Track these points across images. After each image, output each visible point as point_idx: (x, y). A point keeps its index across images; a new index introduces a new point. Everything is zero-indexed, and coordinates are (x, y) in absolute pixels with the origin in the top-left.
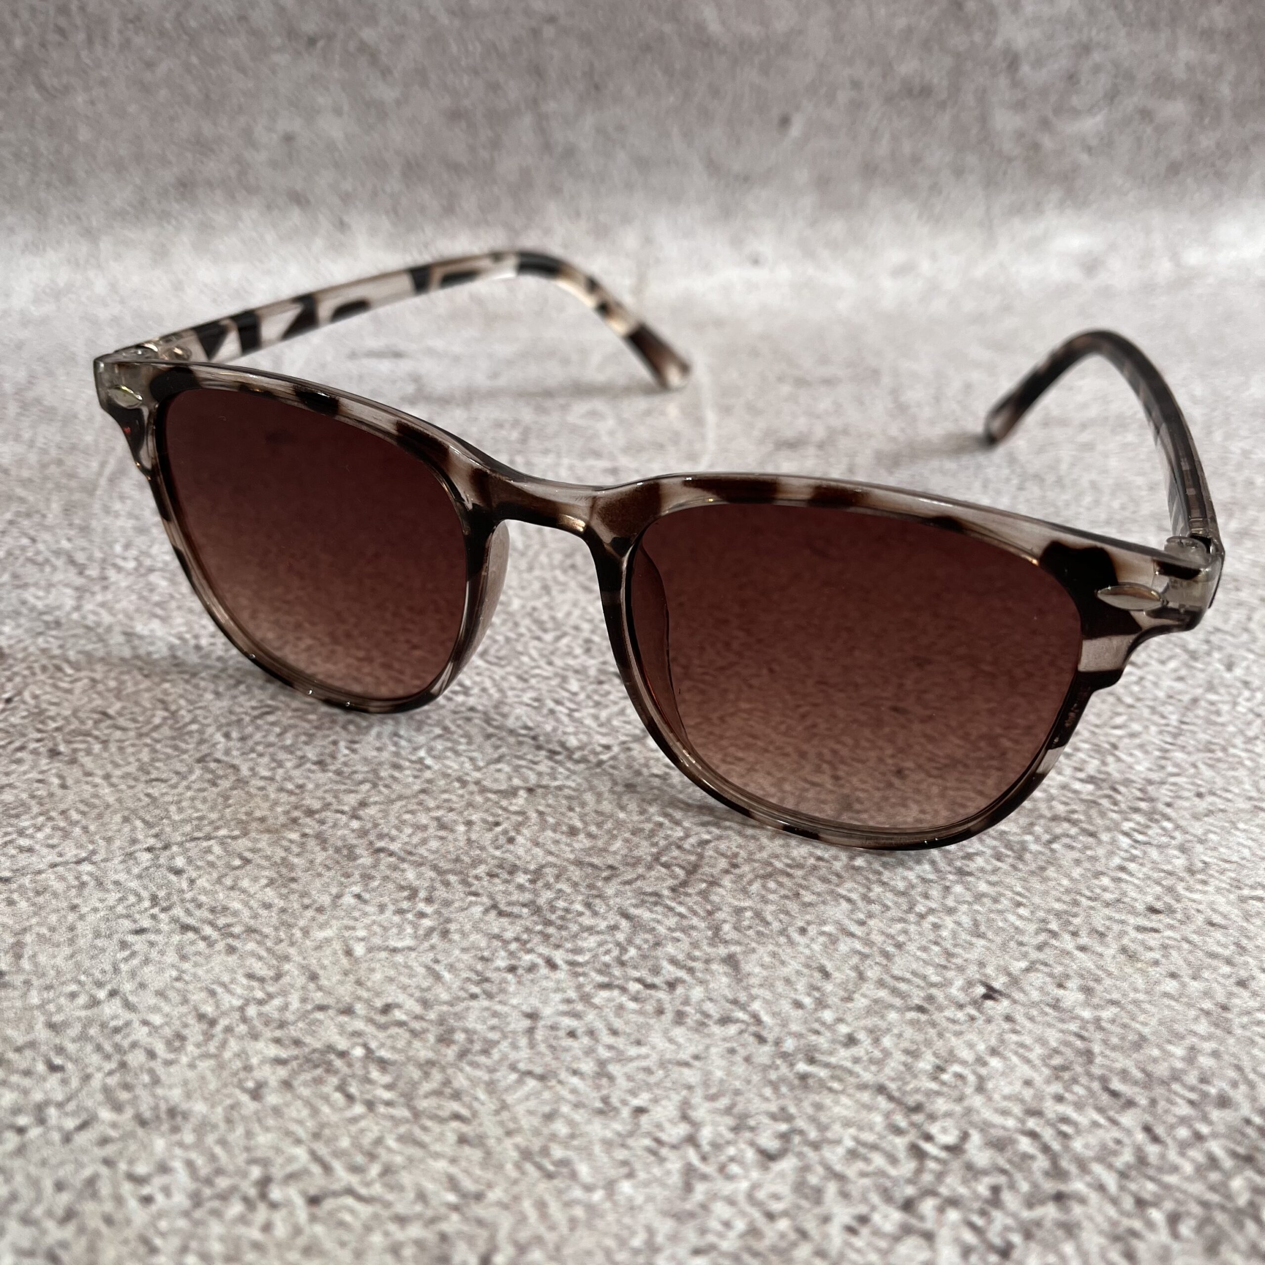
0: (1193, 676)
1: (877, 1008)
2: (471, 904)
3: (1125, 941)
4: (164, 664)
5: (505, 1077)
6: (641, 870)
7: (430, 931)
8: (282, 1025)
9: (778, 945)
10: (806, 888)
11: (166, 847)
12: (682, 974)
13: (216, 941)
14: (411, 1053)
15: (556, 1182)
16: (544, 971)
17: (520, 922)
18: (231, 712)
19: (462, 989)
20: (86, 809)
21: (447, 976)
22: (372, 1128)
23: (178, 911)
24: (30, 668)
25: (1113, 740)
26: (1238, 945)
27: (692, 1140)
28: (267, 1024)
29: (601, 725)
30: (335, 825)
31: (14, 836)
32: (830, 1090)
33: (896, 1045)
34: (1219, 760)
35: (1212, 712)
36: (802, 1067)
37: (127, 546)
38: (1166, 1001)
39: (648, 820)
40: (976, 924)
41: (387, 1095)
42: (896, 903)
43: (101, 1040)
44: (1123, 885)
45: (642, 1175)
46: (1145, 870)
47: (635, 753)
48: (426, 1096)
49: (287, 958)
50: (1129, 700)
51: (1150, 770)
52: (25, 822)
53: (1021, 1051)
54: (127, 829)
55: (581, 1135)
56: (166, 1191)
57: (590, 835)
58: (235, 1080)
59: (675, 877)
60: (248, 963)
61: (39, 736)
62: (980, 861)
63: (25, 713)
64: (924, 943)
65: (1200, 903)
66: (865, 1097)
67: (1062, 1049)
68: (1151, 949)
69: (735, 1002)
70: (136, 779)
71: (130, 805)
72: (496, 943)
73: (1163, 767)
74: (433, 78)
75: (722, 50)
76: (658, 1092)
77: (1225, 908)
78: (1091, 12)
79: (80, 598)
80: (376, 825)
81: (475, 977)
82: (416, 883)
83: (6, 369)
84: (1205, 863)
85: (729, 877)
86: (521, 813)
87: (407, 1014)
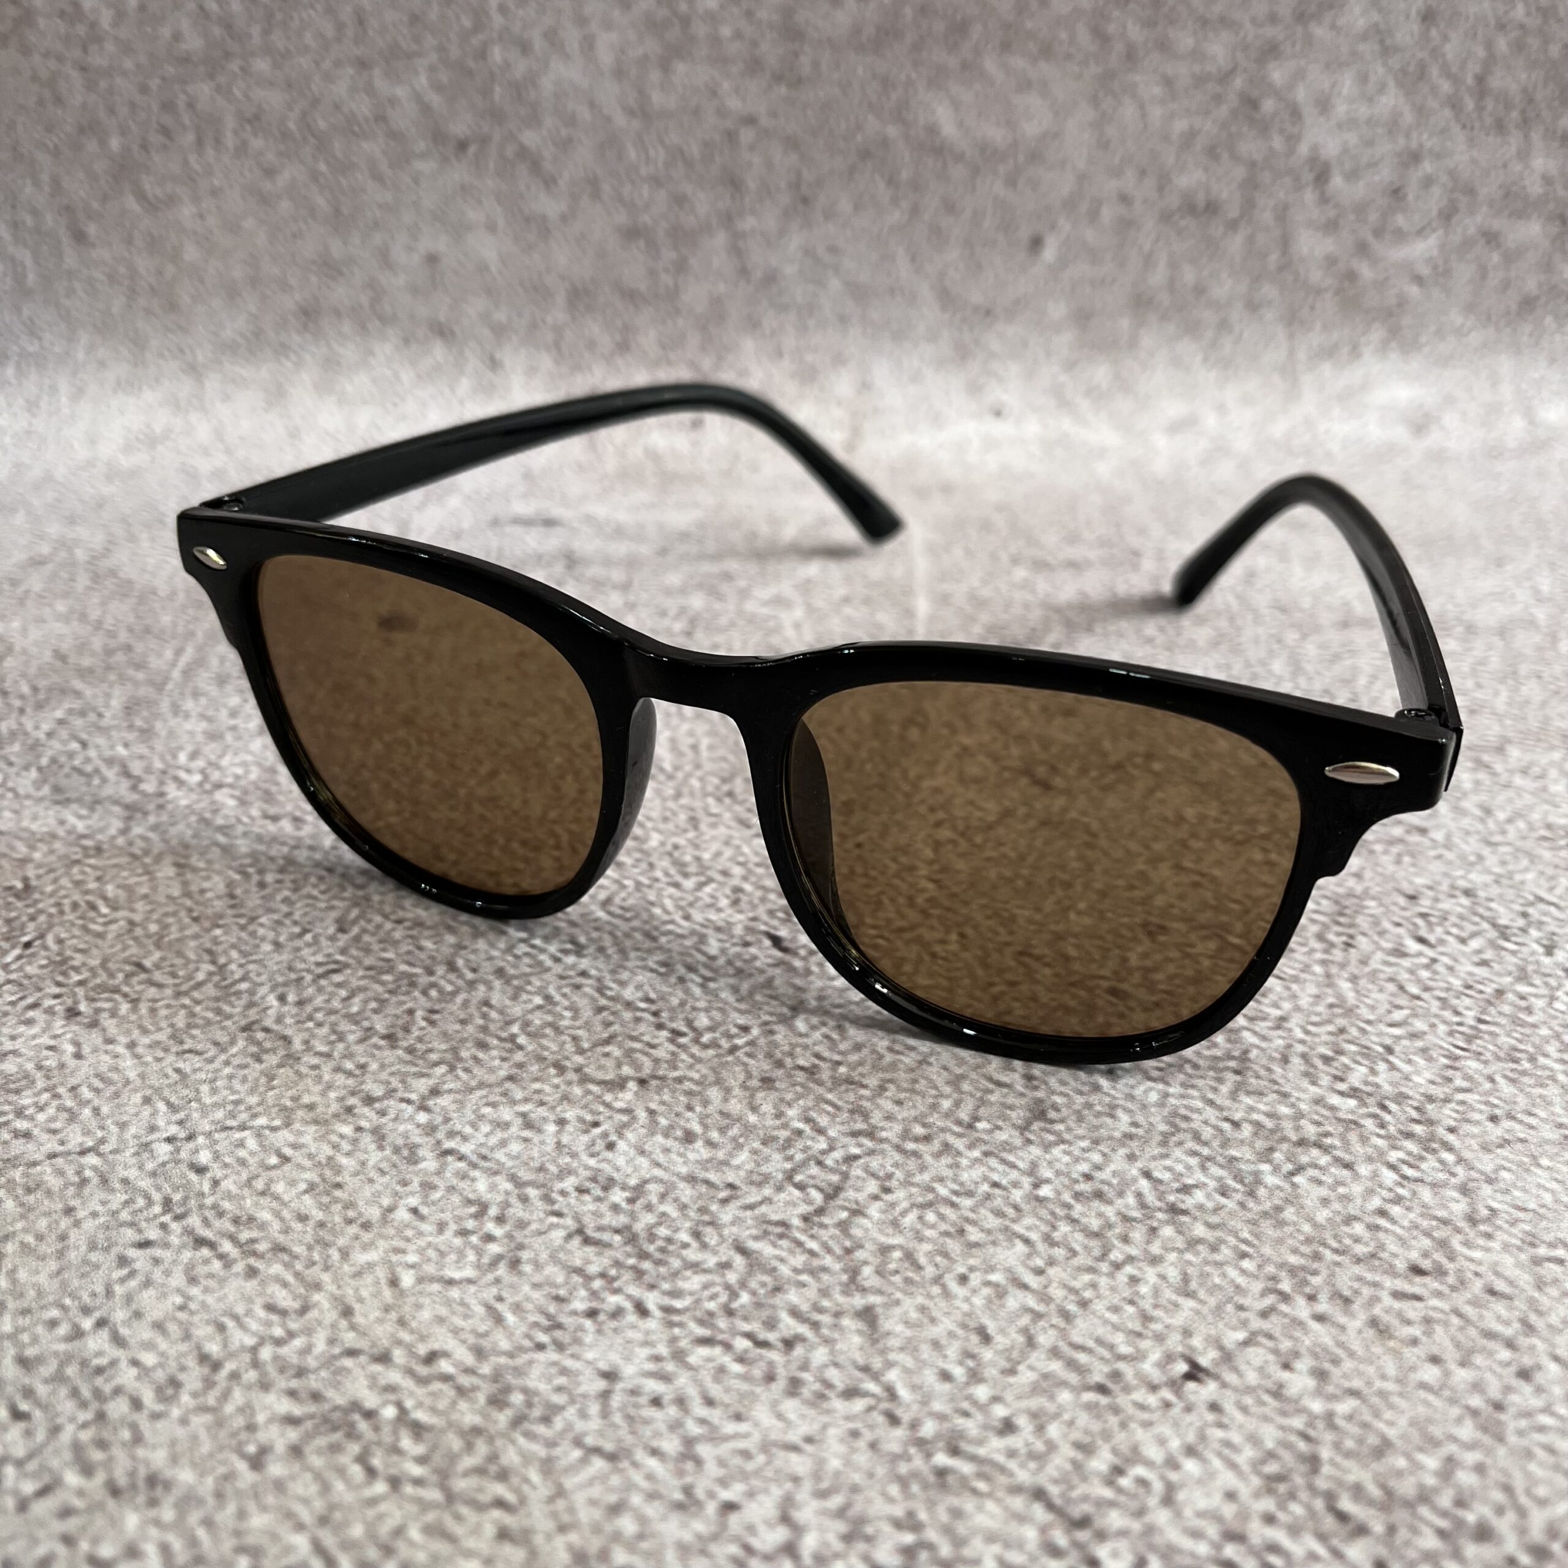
0: (1502, 960)
1: (1046, 1385)
2: (552, 1226)
3: (1377, 1311)
4: (219, 905)
5: (566, 1453)
6: (767, 1191)
7: (497, 1260)
8: (301, 1372)
9: (929, 1296)
10: (974, 1223)
11: (191, 1137)
12: (803, 1330)
13: (235, 1261)
14: (455, 1416)
16: (632, 1317)
17: (609, 1253)
18: (290, 969)
19: (528, 1336)
20: (101, 1085)
21: (510, 1318)
22: (393, 1513)
23: (194, 1221)
24: (58, 905)
25: (1388, 1041)
26: (1524, 1322)
27: (790, 1550)
28: (282, 1370)
29: (740, 1000)
30: (396, 1119)
31: (11, 1117)
32: (975, 1492)
33: (1065, 1436)
34: (1524, 1073)
35: (1520, 1009)
36: (941, 1459)
37: (194, 755)
38: (1422, 1394)
39: (785, 1126)
40: (1186, 1279)
41: (417, 1471)
42: (1086, 1247)
43: (79, 1382)
44: (1381, 1235)
46: (1412, 1216)
47: (778, 1037)
48: (466, 1474)
49: (317, 1286)
50: (1414, 990)
51: (1433, 1082)
52: (26, 1099)
53: (1226, 1451)
54: (146, 1112)
57: (710, 1144)
58: (234, 1442)
59: (810, 1202)
60: (269, 1291)
61: (57, 990)
62: (1199, 1196)
63: (44, 962)
64: (1116, 1300)
65: (1480, 1263)
66: (1018, 1503)
67: (1282, 1452)
68: (1408, 1323)
69: (866, 1369)
70: (166, 1050)
71: (155, 1082)
72: (577, 1279)
73: (1449, 1080)
74: (606, 188)
75: (959, 158)
76: (756, 1483)
77: (1511, 1272)
78: (1421, 111)
79: (129, 819)
80: (447, 1120)
81: (545, 1322)
82: (487, 1197)
83: (82, 532)
84: (1491, 1209)
85: (878, 1204)
86: (627, 1111)
87: (455, 1365)
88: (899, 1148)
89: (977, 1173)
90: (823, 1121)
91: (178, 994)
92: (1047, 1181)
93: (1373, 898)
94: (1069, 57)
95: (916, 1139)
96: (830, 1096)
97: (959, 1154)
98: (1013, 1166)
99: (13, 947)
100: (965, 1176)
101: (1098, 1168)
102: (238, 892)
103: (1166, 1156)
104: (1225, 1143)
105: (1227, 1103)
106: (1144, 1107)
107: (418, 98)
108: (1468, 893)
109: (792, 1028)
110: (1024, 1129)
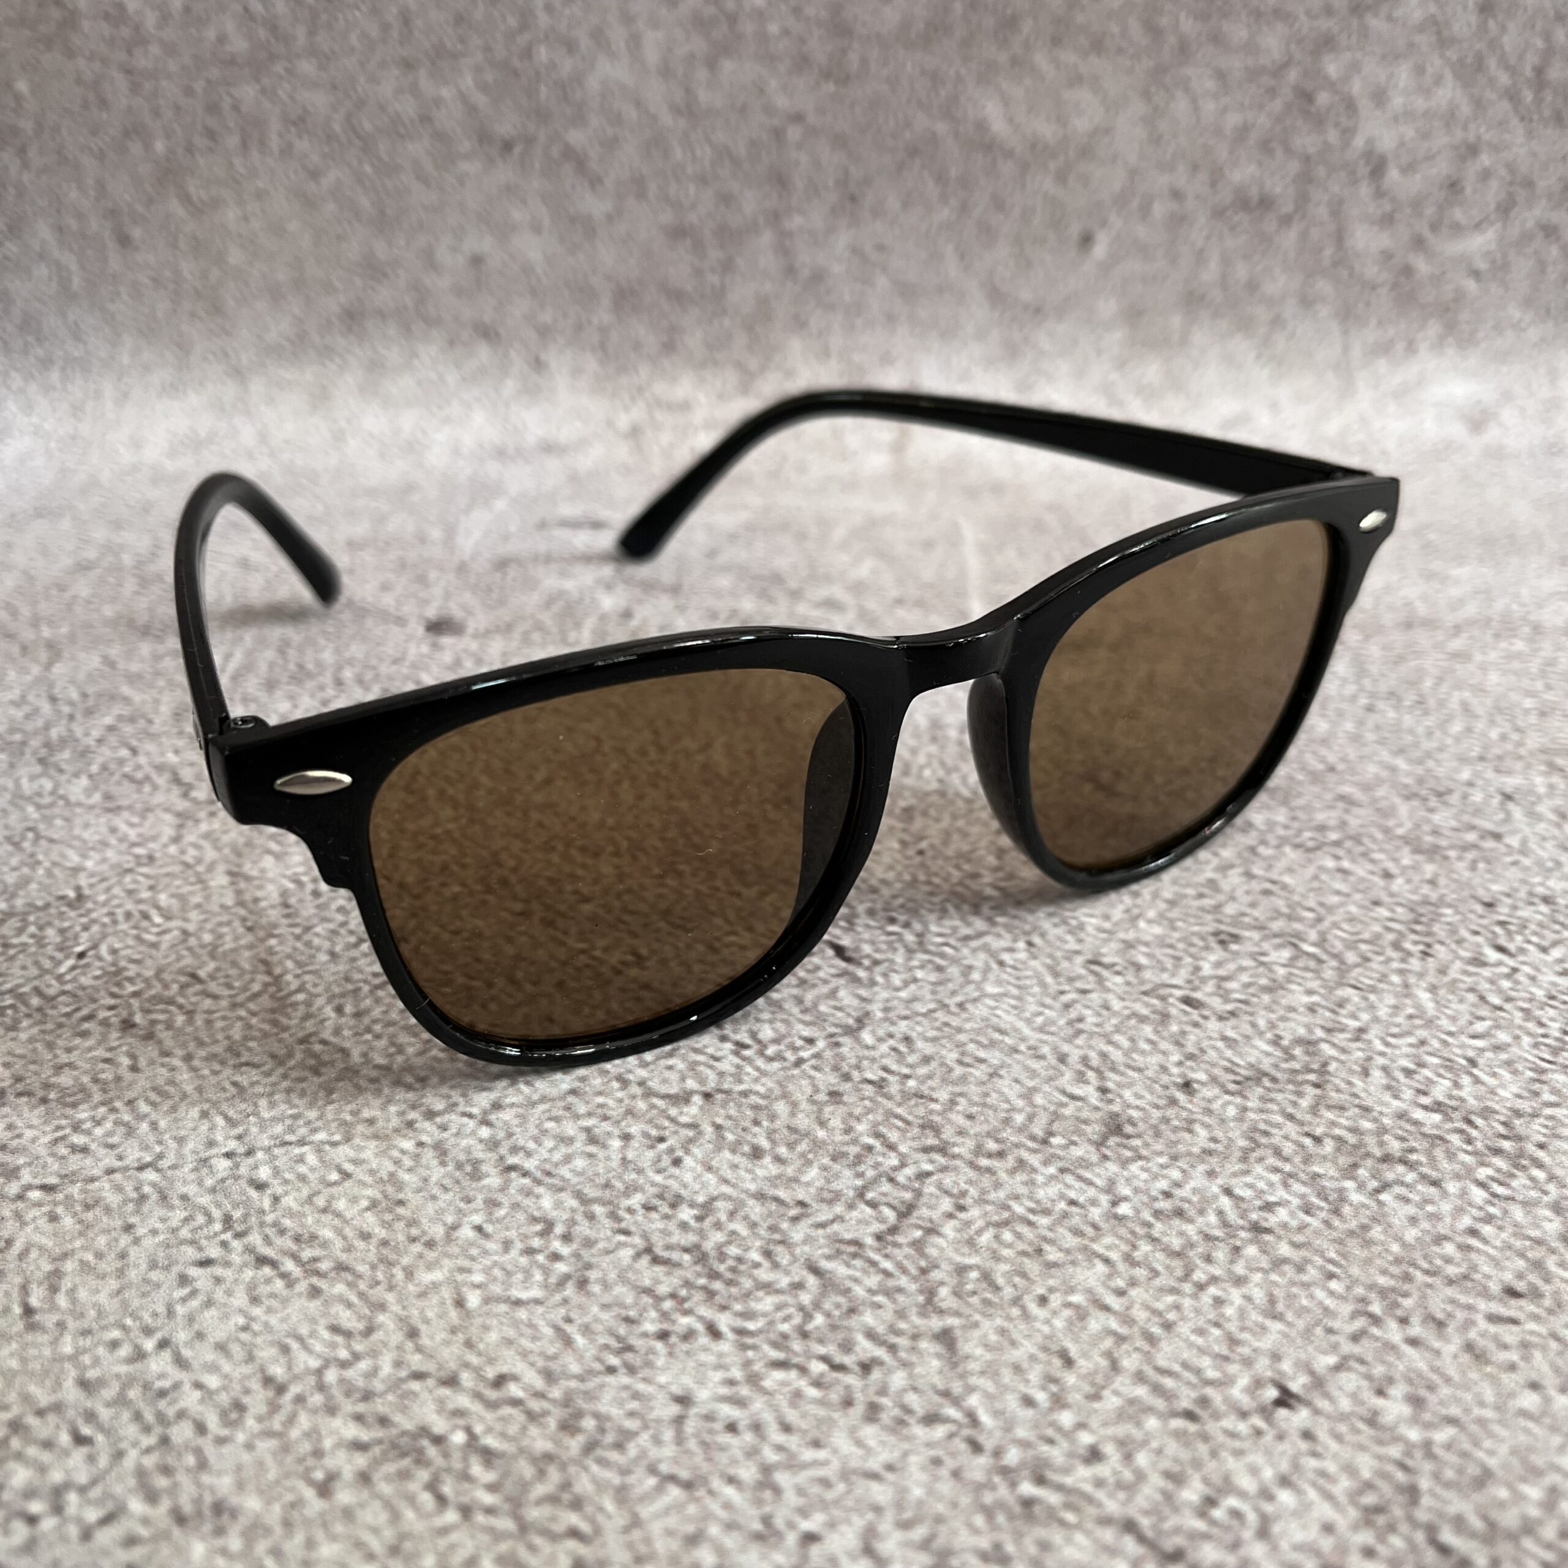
1: (1133, 1410)
2: (620, 1245)
3: (1472, 1334)
4: (273, 914)
5: (640, 1481)
6: (839, 1209)
7: (565, 1279)
8: (367, 1396)
9: (1009, 1318)
10: (1051, 1242)
11: (250, 1153)
12: (881, 1353)
13: (297, 1280)
14: (525, 1442)
16: (704, 1340)
17: (679, 1272)
19: (598, 1359)
20: (158, 1099)
21: (580, 1340)
22: (465, 1543)
23: (255, 1239)
24: (111, 914)
25: (1471, 1054)
28: (348, 1394)
29: (805, 1011)
30: (457, 1134)
31: (68, 1131)
32: (1063, 1523)
33: (1154, 1464)
36: (1027, 1488)
38: (1523, 1422)
39: (855, 1141)
40: (1272, 1300)
41: (488, 1499)
42: (1168, 1267)
43: (142, 1405)
44: (1473, 1256)
46: (1504, 1235)
47: (844, 1050)
48: (540, 1502)
49: (382, 1307)
50: (1496, 1000)
51: (1519, 1096)
52: (82, 1113)
53: (1321, 1482)
54: (204, 1127)
57: (778, 1159)
58: (301, 1469)
59: (882, 1220)
60: (333, 1311)
61: (112, 1002)
62: (1282, 1214)
63: (98, 973)
64: (1201, 1323)
66: (1108, 1535)
67: (1379, 1482)
68: (1505, 1347)
69: (946, 1394)
70: (223, 1063)
71: (212, 1095)
72: (646, 1300)
73: (1536, 1094)
74: (652, 189)
75: (1009, 154)
78: (1478, 104)
79: (181, 826)
80: (510, 1135)
81: (614, 1344)
82: (553, 1214)
83: (128, 537)
85: (953, 1223)
86: (693, 1126)
87: (524, 1389)
88: (972, 1165)
89: (1053, 1191)
90: (893, 1136)
91: (234, 1006)
92: (1126, 1199)
93: (1450, 906)
94: (1120, 51)
95: (990, 1156)
96: (899, 1111)
97: (1034, 1170)
98: (1090, 1183)
99: (67, 957)
100: (1041, 1194)
101: (1178, 1185)
102: (293, 901)
103: (1247, 1172)
104: (1307, 1160)
105: (1308, 1117)
106: (1223, 1121)
107: (463, 97)
108: (1546, 900)
109: (858, 1040)
110: (1099, 1144)
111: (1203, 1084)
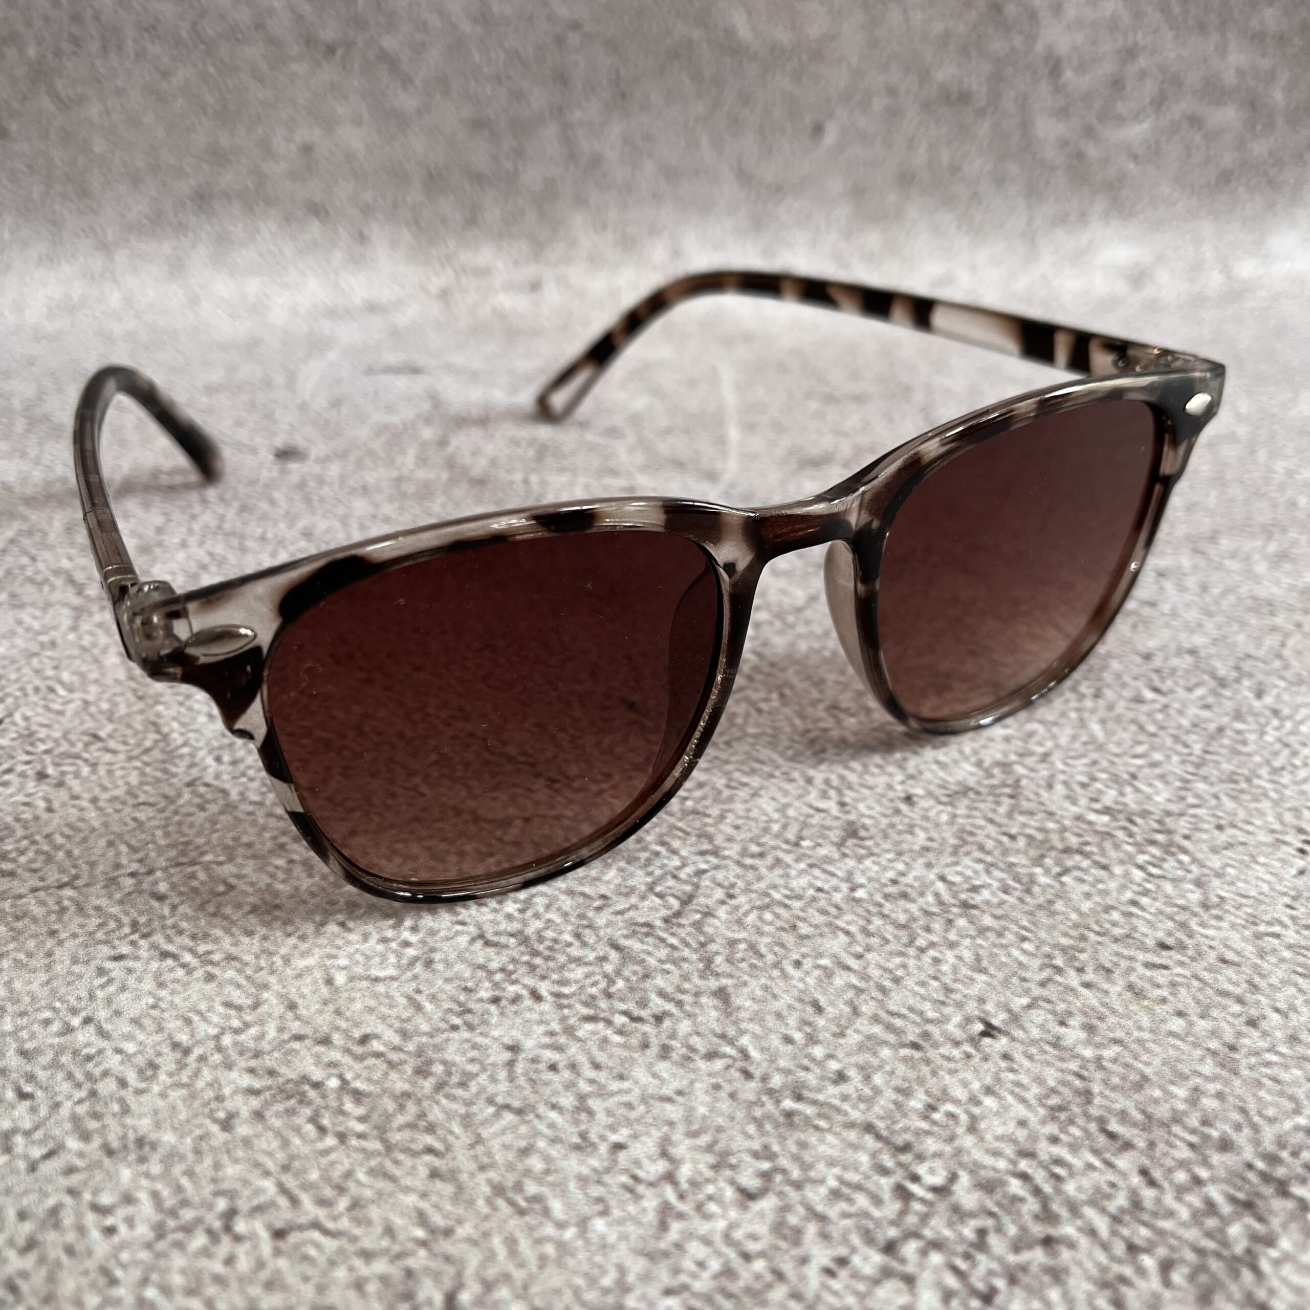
0: (1220, 704)
1: (870, 1044)
2: (458, 933)
3: (1133, 978)
5: (481, 1110)
6: (634, 900)
7: (415, 959)
8: (257, 1054)
9: (771, 978)
10: (803, 920)
11: (150, 872)
12: (670, 1007)
13: (195, 969)
14: (387, 1085)
15: (527, 1218)
16: (528, 1002)
17: (506, 952)
19: (444, 1020)
20: (71, 833)
21: (428, 1007)
22: (342, 1161)
24: (22, 689)
25: (1132, 770)
26: (1250, 983)
27: (670, 1177)
28: (241, 1053)
32: (817, 1128)
33: (888, 1082)
34: (1242, 791)
35: (1237, 742)
36: (788, 1104)
38: (1172, 1041)
39: (645, 849)
40: (978, 959)
41: (360, 1127)
42: (895, 936)
43: (72, 1068)
44: (1134, 920)
45: (616, 1213)
46: (1157, 904)
48: (400, 1129)
49: (266, 987)
50: (1152, 728)
51: (1169, 801)
52: (8, 846)
53: (1017, 1090)
54: (111, 853)
55: (556, 1171)
56: (130, 1222)
58: (206, 1110)
60: (226, 991)
61: (28, 758)
62: (986, 894)
63: (14, 735)
64: (923, 977)
65: (1213, 939)
66: (852, 1135)
67: (1061, 1088)
68: (1158, 986)
70: (124, 803)
71: (116, 828)
72: (481, 974)
73: (1183, 798)
74: (455, 87)
75: (753, 57)
76: (638, 1127)
77: (1239, 945)
78: (1137, 15)
79: (77, 618)
81: (458, 1009)
83: (16, 385)
84: (1221, 898)
85: (725, 908)
87: (385, 1045)
88: (739, 863)
89: (803, 881)
90: (676, 844)
92: (862, 886)
95: (753, 856)
96: (680, 824)
97: (788, 866)
98: (833, 875)
100: (794, 884)
101: (903, 874)
103: (956, 864)
104: (1005, 852)
105: (1005, 821)
106: (937, 825)
107: (293, 9)
108: (1191, 652)
110: (840, 845)
111: (922, 797)
